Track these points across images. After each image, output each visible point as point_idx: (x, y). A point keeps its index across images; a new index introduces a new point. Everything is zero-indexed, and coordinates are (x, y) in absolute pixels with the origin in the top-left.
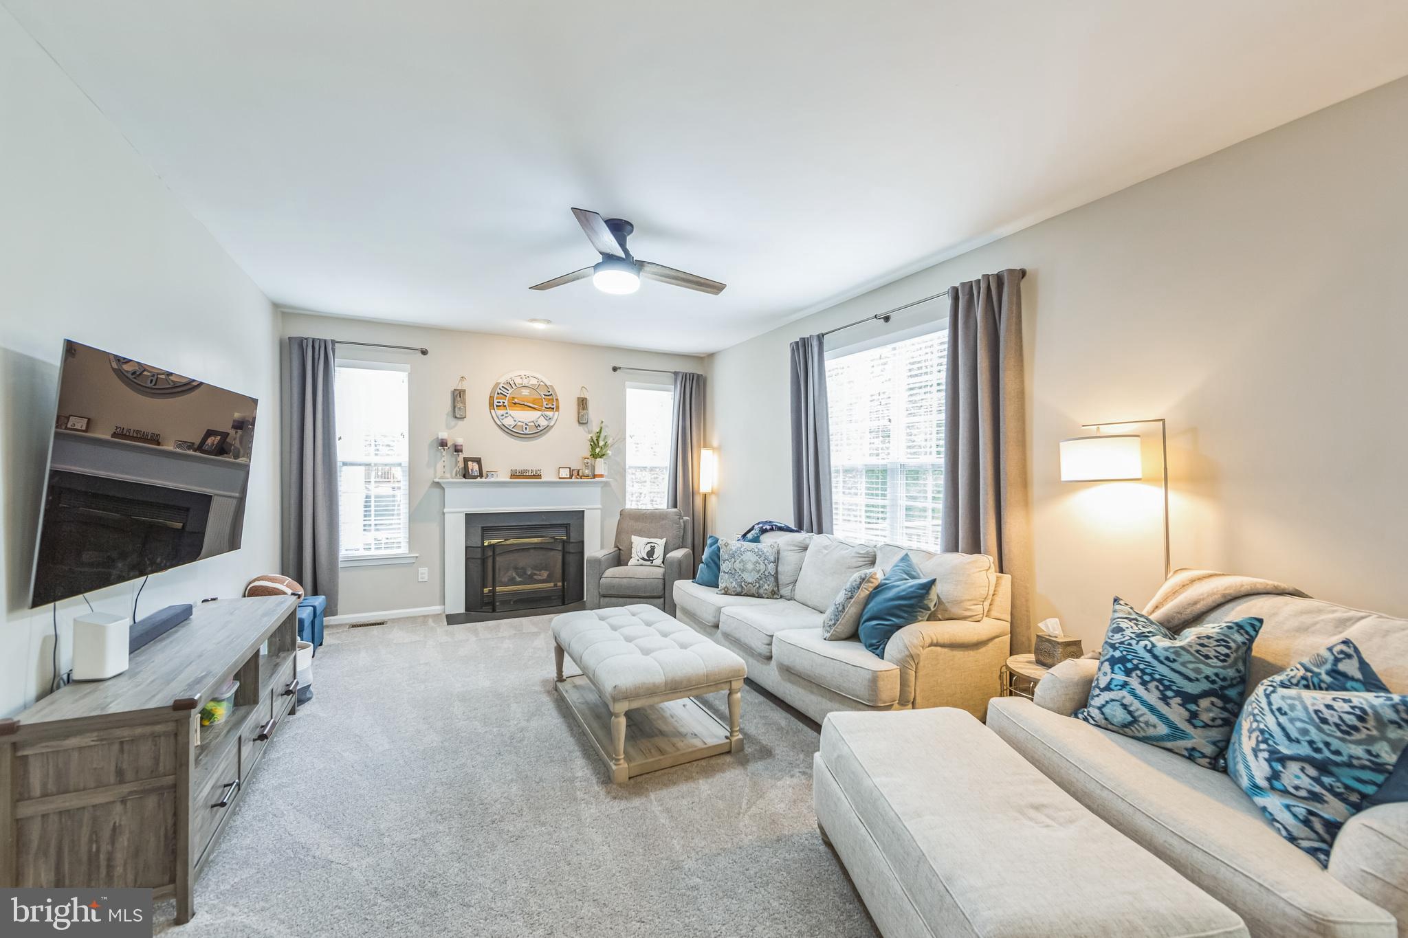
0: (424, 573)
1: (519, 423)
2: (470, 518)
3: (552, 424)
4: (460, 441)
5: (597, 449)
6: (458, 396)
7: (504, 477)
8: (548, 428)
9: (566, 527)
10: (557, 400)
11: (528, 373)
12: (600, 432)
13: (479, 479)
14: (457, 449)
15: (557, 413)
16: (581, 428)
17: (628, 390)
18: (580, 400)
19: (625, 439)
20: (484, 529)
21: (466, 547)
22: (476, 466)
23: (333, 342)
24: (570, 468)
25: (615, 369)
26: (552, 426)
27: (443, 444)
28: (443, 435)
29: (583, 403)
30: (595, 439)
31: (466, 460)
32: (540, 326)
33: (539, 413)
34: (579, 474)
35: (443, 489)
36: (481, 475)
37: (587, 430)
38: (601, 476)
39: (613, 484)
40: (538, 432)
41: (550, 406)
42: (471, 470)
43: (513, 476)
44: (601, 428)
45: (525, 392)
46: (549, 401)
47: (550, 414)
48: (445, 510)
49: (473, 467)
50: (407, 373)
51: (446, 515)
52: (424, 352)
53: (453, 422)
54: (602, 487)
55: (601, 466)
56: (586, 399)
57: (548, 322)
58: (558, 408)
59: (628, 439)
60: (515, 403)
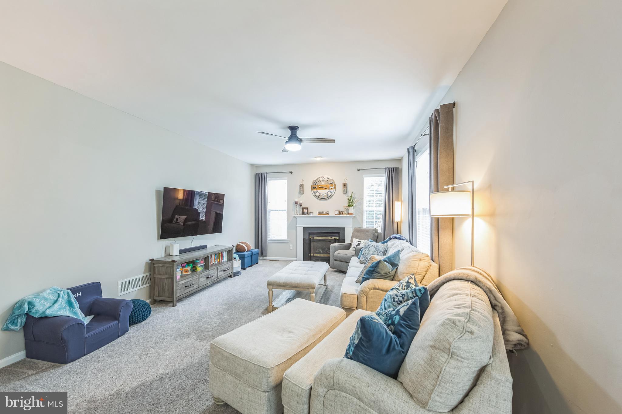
0: (291, 246)
1: (321, 195)
2: (305, 228)
3: (333, 194)
4: (301, 202)
5: (350, 203)
6: (301, 186)
7: (316, 214)
8: (331, 196)
9: (339, 233)
10: (335, 185)
11: (324, 176)
12: (351, 196)
13: (306, 215)
14: (301, 205)
15: (335, 190)
16: (344, 195)
17: (365, 178)
18: (344, 184)
19: (363, 198)
20: (310, 233)
21: (304, 239)
22: (306, 211)
23: (266, 173)
24: (339, 211)
25: (359, 170)
26: (333, 195)
27: (296, 203)
28: (296, 200)
29: (345, 185)
30: (349, 199)
31: (303, 209)
32: (318, 159)
33: (328, 190)
34: (343, 213)
35: (297, 218)
36: (308, 214)
37: (347, 196)
38: (351, 214)
39: (357, 217)
40: (328, 198)
41: (332, 187)
42: (305, 212)
43: (319, 214)
44: (352, 195)
45: (323, 183)
46: (333, 186)
47: (332, 190)
48: (297, 226)
49: (305, 211)
50: (286, 180)
51: (297, 227)
52: (291, 173)
53: (300, 195)
54: (352, 218)
55: (351, 210)
56: (346, 183)
57: (321, 157)
58: (335, 188)
59: (364, 198)
60: (320, 187)
